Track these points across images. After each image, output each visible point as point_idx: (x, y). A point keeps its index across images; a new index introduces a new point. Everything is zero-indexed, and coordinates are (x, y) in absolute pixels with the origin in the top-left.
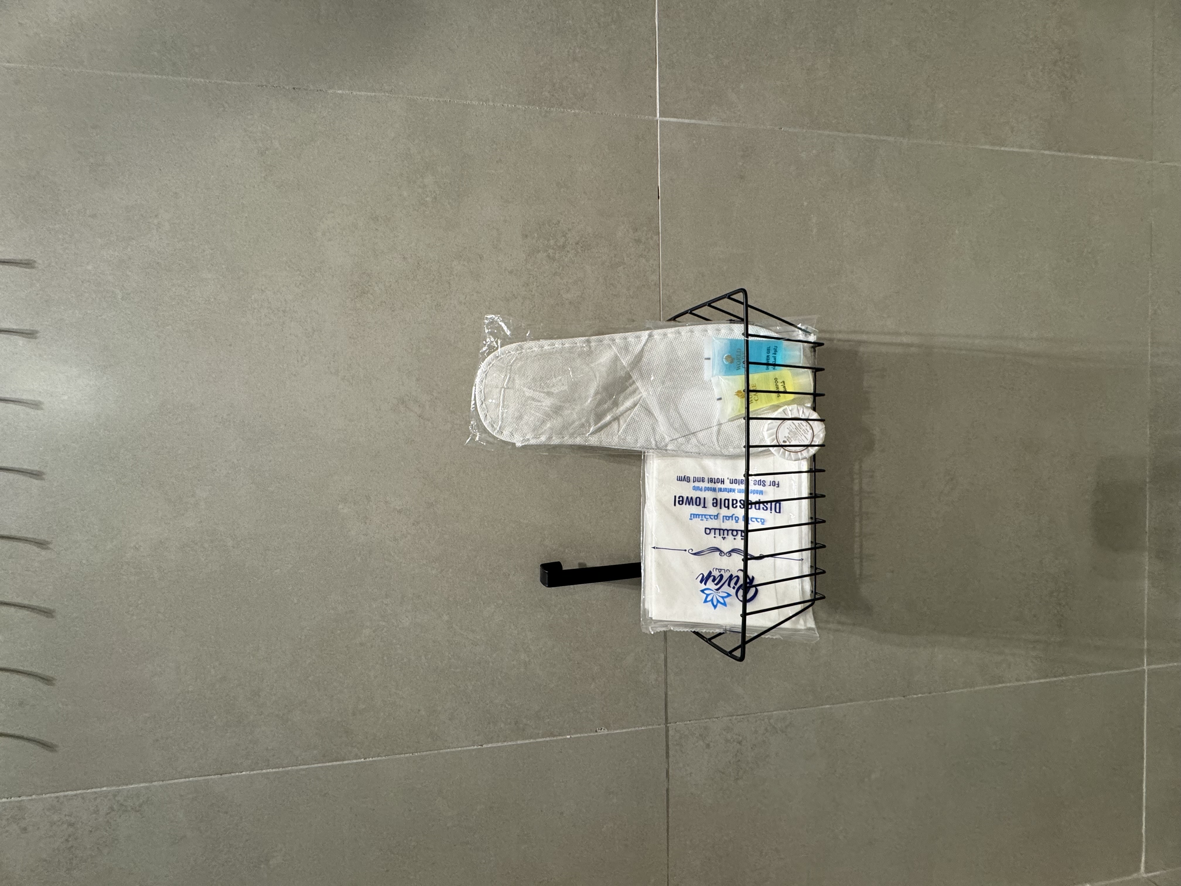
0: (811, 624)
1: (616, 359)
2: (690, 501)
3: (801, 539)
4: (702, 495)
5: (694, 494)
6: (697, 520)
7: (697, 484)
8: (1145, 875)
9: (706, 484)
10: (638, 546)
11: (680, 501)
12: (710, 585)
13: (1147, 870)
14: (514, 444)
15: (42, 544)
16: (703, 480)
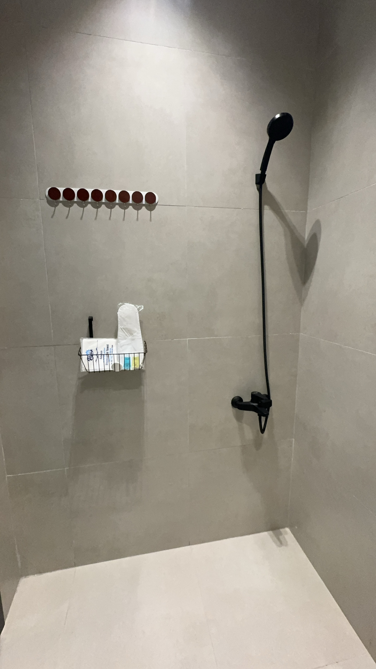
0: (83, 371)
1: (135, 332)
2: (108, 348)
3: (102, 369)
4: (109, 350)
5: (109, 349)
6: (104, 349)
7: (111, 349)
8: (6, 477)
9: (111, 351)
10: (96, 337)
11: (108, 346)
12: (90, 352)
13: (8, 477)
14: (118, 312)
15: (96, 219)
16: (112, 350)
